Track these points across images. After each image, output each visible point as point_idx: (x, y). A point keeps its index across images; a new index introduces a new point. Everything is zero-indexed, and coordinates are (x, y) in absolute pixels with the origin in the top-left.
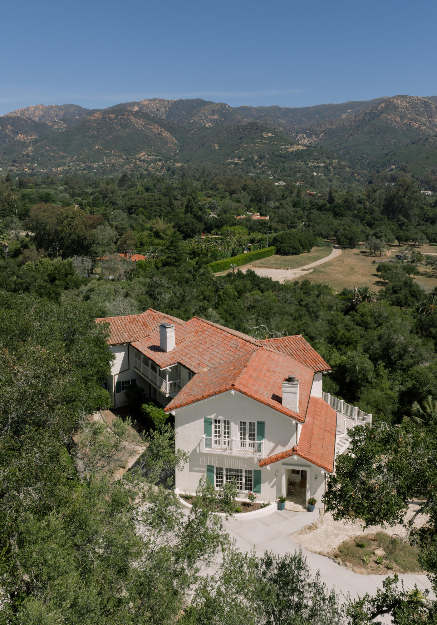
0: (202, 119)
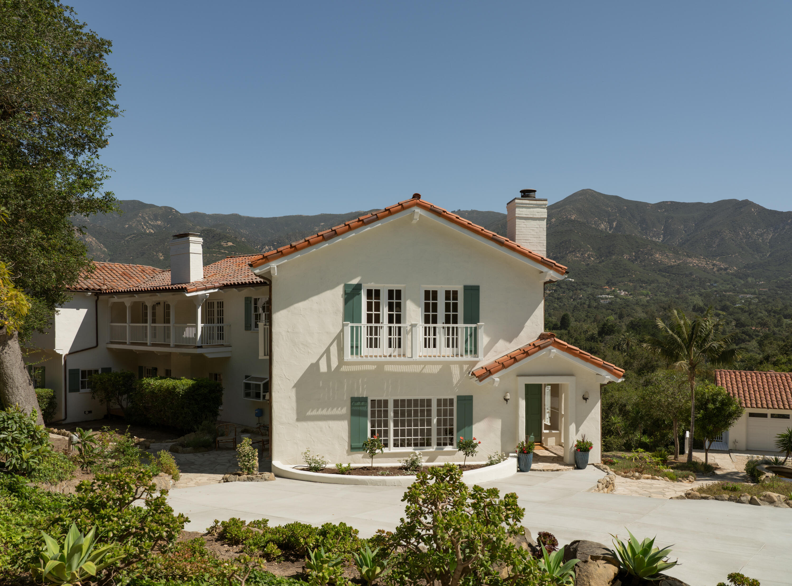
0: (141, 224)
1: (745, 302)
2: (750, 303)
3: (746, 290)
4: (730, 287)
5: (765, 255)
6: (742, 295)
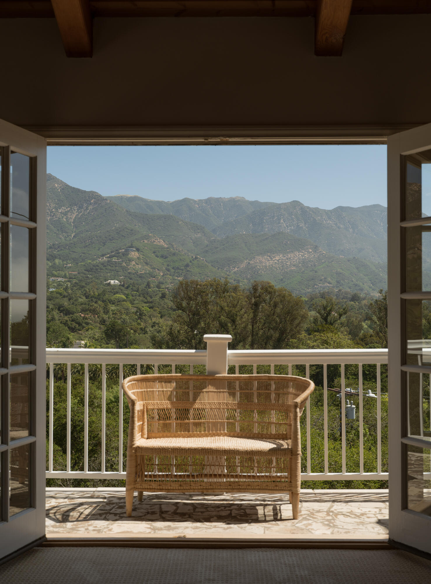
1: (58, 286)
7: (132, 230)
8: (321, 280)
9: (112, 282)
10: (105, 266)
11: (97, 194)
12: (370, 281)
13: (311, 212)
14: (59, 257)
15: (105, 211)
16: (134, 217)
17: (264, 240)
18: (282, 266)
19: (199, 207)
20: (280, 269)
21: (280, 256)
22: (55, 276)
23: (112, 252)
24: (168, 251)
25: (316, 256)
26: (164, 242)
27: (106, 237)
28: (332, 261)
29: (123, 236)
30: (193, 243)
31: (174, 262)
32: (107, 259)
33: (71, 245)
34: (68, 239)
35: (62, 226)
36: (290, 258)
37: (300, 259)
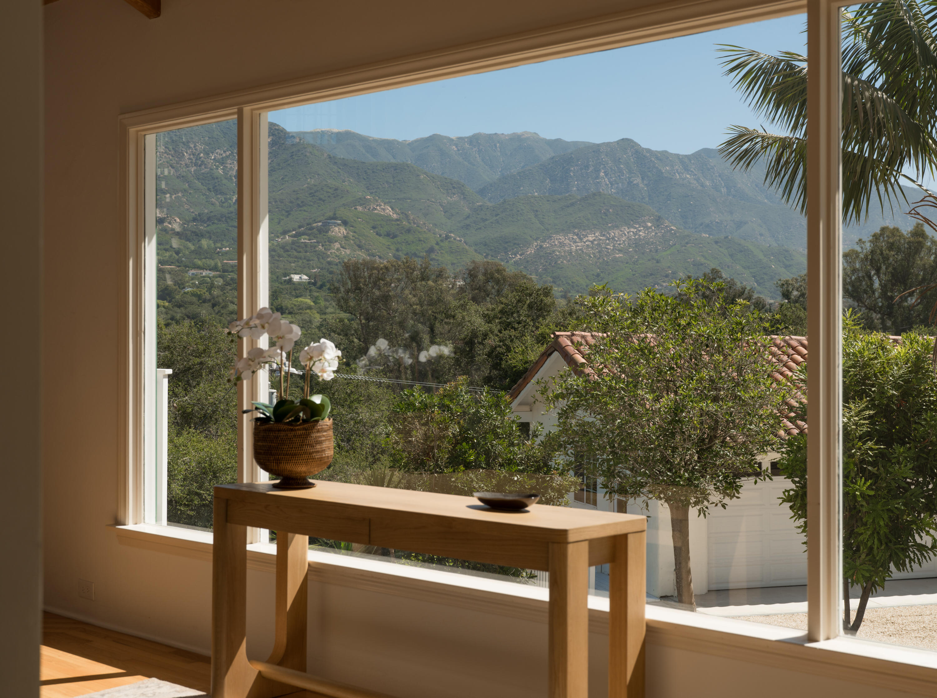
1: (200, 284)
2: (211, 287)
3: (199, 263)
4: (171, 256)
5: (230, 199)
6: (193, 271)
7: (336, 190)
8: (667, 276)
9: (296, 278)
10: (288, 251)
11: (277, 128)
12: (754, 277)
13: (653, 159)
14: (208, 235)
15: (292, 156)
16: (341, 167)
17: (568, 207)
18: (600, 252)
19: (458, 150)
20: (595, 257)
21: (597, 234)
22: (199, 268)
23: (300, 227)
24: (398, 225)
25: (659, 234)
26: (392, 209)
27: (291, 202)
28: (687, 243)
29: (320, 199)
30: (445, 213)
31: (409, 244)
32: (291, 239)
33: (230, 215)
34: (225, 205)
35: (216, 183)
36: (613, 238)
37: (630, 239)
